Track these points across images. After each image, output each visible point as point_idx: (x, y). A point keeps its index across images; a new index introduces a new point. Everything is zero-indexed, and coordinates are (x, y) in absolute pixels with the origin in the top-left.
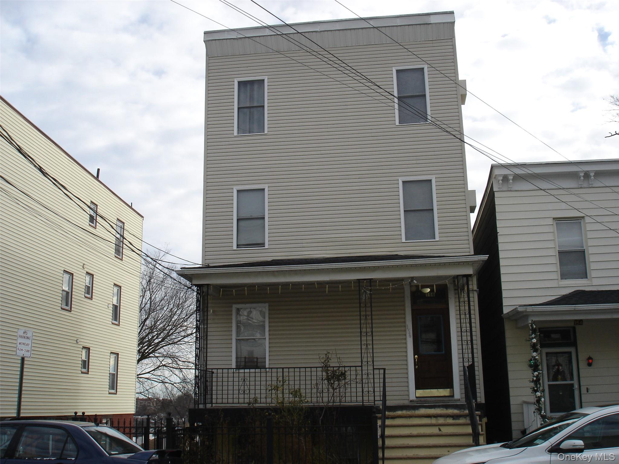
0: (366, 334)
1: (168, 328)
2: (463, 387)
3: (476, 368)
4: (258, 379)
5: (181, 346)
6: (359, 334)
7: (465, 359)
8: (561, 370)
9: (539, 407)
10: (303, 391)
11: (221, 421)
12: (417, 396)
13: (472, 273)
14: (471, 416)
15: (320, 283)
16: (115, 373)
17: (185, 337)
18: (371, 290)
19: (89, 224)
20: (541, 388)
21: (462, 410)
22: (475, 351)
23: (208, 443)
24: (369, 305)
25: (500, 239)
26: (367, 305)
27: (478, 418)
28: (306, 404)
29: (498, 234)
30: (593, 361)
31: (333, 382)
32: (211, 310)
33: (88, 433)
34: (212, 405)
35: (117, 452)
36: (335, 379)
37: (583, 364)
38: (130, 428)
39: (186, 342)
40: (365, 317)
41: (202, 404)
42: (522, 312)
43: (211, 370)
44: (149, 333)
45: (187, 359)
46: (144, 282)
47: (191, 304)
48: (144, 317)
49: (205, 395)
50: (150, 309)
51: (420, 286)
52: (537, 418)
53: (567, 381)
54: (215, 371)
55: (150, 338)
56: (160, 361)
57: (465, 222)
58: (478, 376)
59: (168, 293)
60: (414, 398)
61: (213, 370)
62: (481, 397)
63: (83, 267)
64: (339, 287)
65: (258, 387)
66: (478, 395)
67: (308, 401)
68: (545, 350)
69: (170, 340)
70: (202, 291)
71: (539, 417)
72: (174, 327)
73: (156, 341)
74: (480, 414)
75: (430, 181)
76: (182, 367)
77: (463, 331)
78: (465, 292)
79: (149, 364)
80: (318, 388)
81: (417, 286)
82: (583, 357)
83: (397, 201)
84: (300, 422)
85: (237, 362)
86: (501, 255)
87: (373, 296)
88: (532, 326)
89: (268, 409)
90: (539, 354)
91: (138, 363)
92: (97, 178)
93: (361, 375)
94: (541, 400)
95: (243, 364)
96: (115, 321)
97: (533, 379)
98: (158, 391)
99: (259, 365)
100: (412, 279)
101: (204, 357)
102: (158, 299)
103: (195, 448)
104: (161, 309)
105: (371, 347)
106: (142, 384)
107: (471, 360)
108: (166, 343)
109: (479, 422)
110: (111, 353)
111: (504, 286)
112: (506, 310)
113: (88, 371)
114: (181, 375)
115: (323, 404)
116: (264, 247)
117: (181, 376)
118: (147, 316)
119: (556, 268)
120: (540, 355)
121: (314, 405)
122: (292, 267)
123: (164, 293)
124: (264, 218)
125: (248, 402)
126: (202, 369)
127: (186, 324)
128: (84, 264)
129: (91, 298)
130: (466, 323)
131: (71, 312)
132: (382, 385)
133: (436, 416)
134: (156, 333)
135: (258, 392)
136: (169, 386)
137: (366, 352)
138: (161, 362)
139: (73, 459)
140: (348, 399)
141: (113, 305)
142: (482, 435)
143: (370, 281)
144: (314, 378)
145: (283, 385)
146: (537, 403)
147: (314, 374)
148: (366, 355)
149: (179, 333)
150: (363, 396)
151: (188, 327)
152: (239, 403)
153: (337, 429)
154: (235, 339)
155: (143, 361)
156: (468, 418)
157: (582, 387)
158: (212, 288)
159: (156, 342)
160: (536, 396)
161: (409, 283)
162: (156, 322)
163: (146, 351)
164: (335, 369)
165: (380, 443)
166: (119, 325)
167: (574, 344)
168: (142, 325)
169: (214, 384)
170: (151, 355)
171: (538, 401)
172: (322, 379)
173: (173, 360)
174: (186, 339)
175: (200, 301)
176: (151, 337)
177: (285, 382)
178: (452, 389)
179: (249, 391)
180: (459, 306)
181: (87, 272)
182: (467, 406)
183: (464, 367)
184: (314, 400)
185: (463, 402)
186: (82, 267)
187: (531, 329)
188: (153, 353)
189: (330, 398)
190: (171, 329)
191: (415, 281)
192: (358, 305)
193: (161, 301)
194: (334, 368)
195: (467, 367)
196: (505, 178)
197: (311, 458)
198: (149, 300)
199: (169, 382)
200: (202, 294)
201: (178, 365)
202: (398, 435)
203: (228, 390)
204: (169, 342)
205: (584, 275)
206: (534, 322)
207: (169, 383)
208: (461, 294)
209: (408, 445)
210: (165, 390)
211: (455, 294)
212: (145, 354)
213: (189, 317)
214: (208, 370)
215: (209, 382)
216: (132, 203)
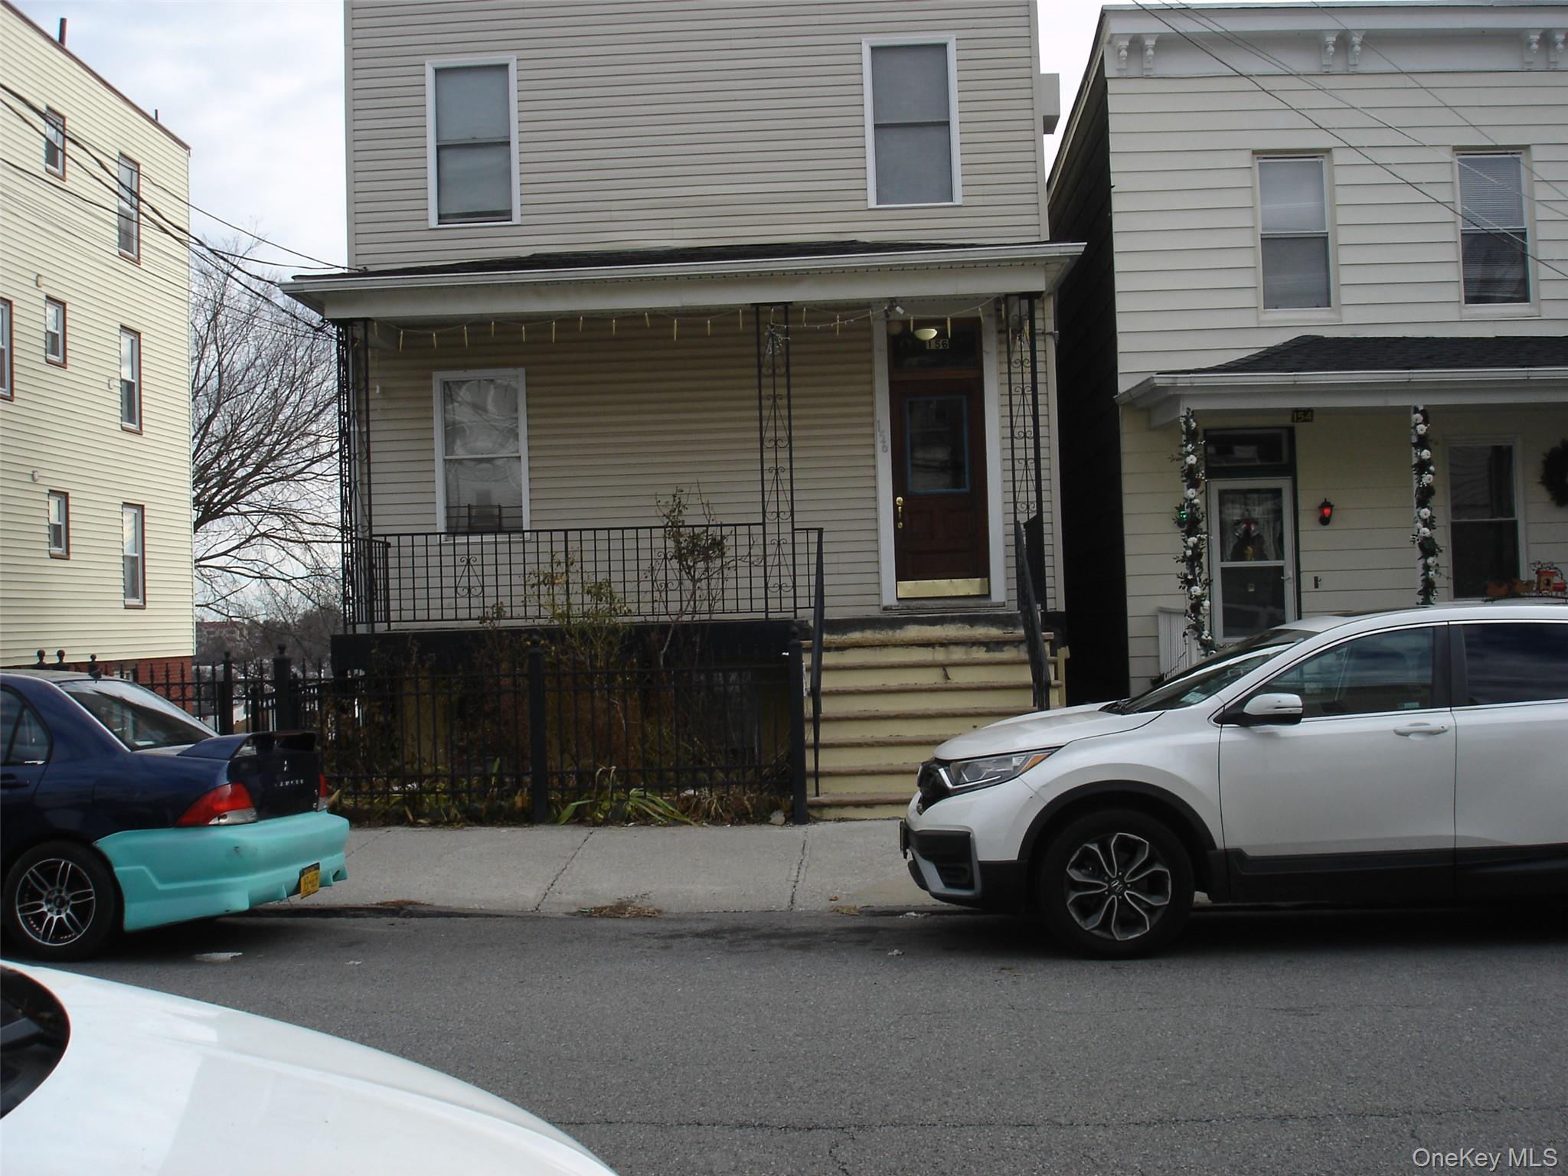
0: (776, 444)
1: (268, 439)
2: (1013, 573)
3: (1046, 528)
4: (503, 559)
5: (306, 484)
6: (758, 445)
7: (1018, 505)
8: (1255, 534)
9: (1197, 620)
10: (617, 588)
11: (414, 663)
12: (900, 595)
13: (1044, 289)
14: (1032, 643)
15: (656, 315)
16: (136, 555)
17: (313, 462)
18: (787, 333)
19: (46, 169)
20: (1204, 577)
21: (1010, 629)
22: (1044, 485)
23: (382, 718)
24: (783, 370)
25: (1117, 204)
26: (777, 371)
27: (1047, 647)
28: (626, 619)
29: (1113, 190)
30: (1334, 512)
31: (691, 564)
32: (378, 387)
33: (76, 699)
34: (389, 626)
35: (151, 743)
36: (699, 555)
37: (1308, 521)
38: (183, 686)
39: (318, 475)
40: (772, 400)
41: (362, 623)
42: (1164, 388)
43: (382, 539)
44: (220, 454)
45: (322, 516)
46: (201, 322)
47: (326, 379)
48: (205, 413)
49: (370, 601)
50: (219, 393)
51: (912, 322)
52: (1190, 649)
53: (1267, 560)
54: (393, 540)
55: (222, 467)
56: (252, 524)
57: (1030, 156)
58: (1050, 547)
59: (266, 348)
60: (893, 602)
61: (389, 539)
62: (1056, 599)
63: (37, 282)
64: (706, 325)
65: (504, 580)
66: (1049, 592)
67: (630, 611)
68: (1218, 485)
69: (276, 470)
70: (350, 337)
71: (1196, 644)
72: (284, 438)
73: (241, 473)
74: (1052, 638)
75: (943, 46)
76: (309, 538)
77: (1016, 435)
78: (1024, 339)
79: (223, 532)
80: (656, 580)
81: (905, 323)
82: (1309, 502)
83: (855, 100)
84: (612, 660)
85: (448, 518)
86: (1119, 244)
87: (792, 348)
88: (1187, 423)
89: (531, 631)
90: (1201, 493)
91: (195, 531)
92: (60, 44)
93: (762, 547)
94: (1202, 605)
95: (464, 522)
96: (129, 422)
97: (1185, 553)
98: (251, 600)
99: (506, 523)
100: (891, 302)
101: (363, 506)
102: (238, 366)
103: (350, 732)
104: (248, 391)
105: (786, 475)
106: (209, 582)
107: (1033, 507)
108: (267, 478)
109: (1049, 657)
110: (125, 504)
111: (1122, 324)
112: (1124, 385)
113: (68, 552)
114: (309, 557)
115: (666, 618)
116: (511, 220)
117: (309, 561)
118: (212, 410)
119: (1254, 279)
120: (1203, 495)
121: (646, 621)
122: (584, 273)
123: (253, 350)
124: (508, 144)
125: (481, 615)
126: (360, 536)
127: (314, 428)
128: (39, 275)
129: (63, 365)
130: (1024, 416)
131: (12, 401)
132: (813, 569)
133: (945, 644)
134: (238, 452)
135: (504, 591)
136: (281, 588)
137: (775, 488)
138: (256, 527)
139: (40, 763)
140: (730, 605)
141: (122, 380)
142: (1057, 687)
143: (786, 308)
144: (645, 554)
145: (567, 571)
146: (1192, 612)
147: (644, 544)
148: (774, 497)
149: (297, 451)
150: (766, 598)
151: (320, 436)
152: (456, 619)
153: (702, 677)
154: (441, 460)
155: (208, 524)
156: (1024, 648)
157: (1303, 576)
158: (376, 328)
159: (240, 476)
160: (1191, 595)
161: (884, 315)
162: (236, 425)
163: (215, 500)
164: (697, 530)
165: (808, 708)
166: (139, 433)
167: (1289, 470)
168: (201, 432)
169: (393, 573)
170: (229, 510)
171: (1196, 608)
172: (666, 558)
173: (286, 519)
174: (317, 468)
175: (346, 365)
176: (225, 464)
177: (572, 564)
178: (986, 579)
179: (483, 589)
180: (1010, 373)
181: (48, 297)
182: (1021, 618)
183: (1017, 523)
184: (646, 608)
185: (1013, 609)
186: (33, 284)
187: (1184, 429)
188: (234, 505)
189: (685, 604)
190: (278, 442)
191: (898, 309)
192: (755, 371)
193: (248, 369)
194: (695, 529)
195: (1025, 525)
196: (1136, 44)
197: (639, 747)
198: (217, 368)
199: (278, 575)
200: (353, 344)
201: (300, 533)
202: (852, 689)
203: (428, 588)
204: (272, 475)
205: (1323, 298)
206: (1193, 414)
207: (279, 579)
208: (1015, 343)
209: (877, 714)
210: (268, 598)
211: (1000, 343)
212: (213, 508)
213: (321, 411)
214: (374, 538)
215: (380, 569)
216: (156, 111)
